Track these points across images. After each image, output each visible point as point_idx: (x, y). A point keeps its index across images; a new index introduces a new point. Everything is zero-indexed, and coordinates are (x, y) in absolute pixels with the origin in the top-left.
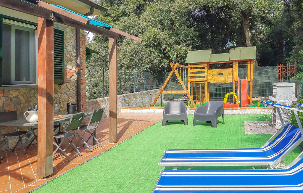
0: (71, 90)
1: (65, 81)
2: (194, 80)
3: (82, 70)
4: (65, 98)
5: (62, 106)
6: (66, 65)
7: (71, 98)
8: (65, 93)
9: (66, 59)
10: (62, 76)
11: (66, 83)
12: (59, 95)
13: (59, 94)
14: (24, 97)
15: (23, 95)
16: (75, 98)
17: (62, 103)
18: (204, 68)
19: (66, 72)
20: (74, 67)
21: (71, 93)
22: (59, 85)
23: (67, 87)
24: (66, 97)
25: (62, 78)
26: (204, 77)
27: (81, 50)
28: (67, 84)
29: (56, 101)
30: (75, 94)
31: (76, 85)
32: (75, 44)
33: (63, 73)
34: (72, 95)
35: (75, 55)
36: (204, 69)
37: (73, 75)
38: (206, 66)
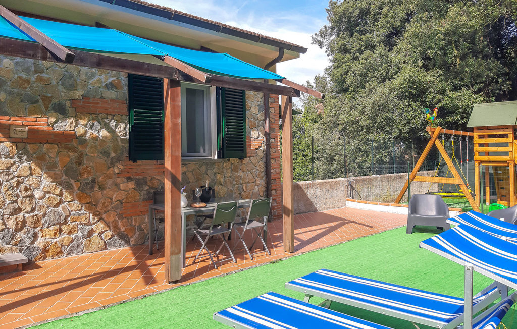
0: (258, 168)
1: (248, 155)
2: (486, 158)
3: (274, 139)
4: (249, 179)
5: (244, 188)
6: (250, 133)
7: (257, 178)
8: (249, 171)
9: (250, 124)
10: (243, 147)
11: (249, 157)
12: (240, 173)
13: (240, 171)
14: (193, 174)
15: (192, 171)
16: (264, 178)
17: (244, 184)
18: (506, 136)
19: (248, 142)
20: (261, 135)
21: (258, 171)
22: (240, 159)
23: (251, 162)
24: (251, 177)
25: (243, 150)
26: (506, 154)
27: (272, 110)
28: (252, 158)
29: (236, 181)
30: (263, 173)
31: (264, 160)
32: (262, 104)
33: (244, 144)
34: (259, 175)
35: (263, 118)
36: (505, 139)
37: (260, 147)
38: (510, 132)
